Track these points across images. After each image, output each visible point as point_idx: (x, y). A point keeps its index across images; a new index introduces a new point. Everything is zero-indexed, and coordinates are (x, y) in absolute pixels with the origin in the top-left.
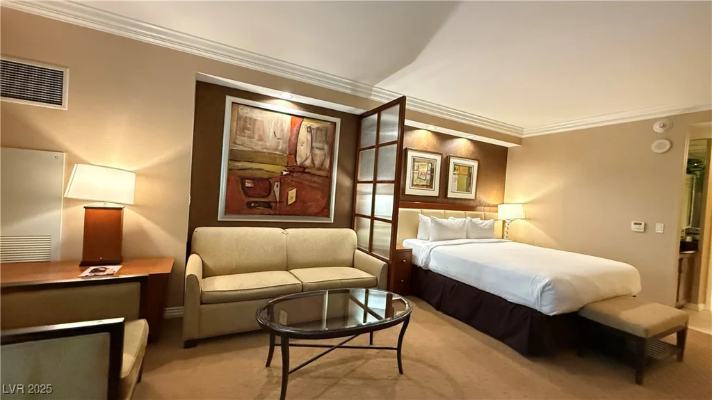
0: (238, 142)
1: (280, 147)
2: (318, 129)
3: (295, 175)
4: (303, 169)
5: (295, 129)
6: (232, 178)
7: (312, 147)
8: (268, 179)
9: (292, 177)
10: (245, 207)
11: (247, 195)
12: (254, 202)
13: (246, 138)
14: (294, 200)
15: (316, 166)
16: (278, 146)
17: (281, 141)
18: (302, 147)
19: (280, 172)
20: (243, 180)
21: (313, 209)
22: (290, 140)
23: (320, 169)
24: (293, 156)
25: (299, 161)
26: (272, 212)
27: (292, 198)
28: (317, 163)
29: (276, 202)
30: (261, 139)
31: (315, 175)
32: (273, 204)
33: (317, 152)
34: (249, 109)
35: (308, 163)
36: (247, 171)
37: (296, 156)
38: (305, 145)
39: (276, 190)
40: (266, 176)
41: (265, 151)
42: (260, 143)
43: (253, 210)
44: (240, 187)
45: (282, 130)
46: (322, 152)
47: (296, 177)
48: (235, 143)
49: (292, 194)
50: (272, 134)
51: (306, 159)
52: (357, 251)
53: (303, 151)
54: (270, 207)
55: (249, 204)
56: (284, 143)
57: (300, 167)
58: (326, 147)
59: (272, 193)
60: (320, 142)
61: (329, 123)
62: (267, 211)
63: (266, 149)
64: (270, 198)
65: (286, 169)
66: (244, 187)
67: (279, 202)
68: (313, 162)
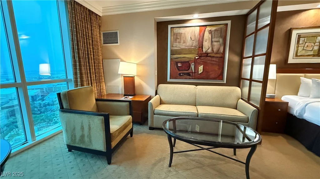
0: (174, 46)
1: (194, 45)
2: (215, 30)
3: (202, 58)
4: (207, 54)
5: (202, 33)
6: (172, 63)
7: (212, 42)
8: (188, 62)
9: (201, 59)
10: (178, 75)
11: (179, 70)
12: (183, 73)
13: (177, 43)
14: (202, 71)
15: (215, 52)
16: (193, 44)
17: (194, 42)
18: (206, 43)
19: (194, 57)
20: (177, 63)
21: (213, 76)
22: (199, 40)
23: (217, 53)
24: (201, 48)
25: (204, 50)
26: (191, 78)
27: (201, 70)
28: (215, 50)
29: (193, 73)
30: (184, 42)
31: (213, 57)
32: (191, 74)
33: (215, 44)
34: (178, 28)
35: (210, 51)
36: (179, 59)
37: (202, 48)
38: (208, 41)
39: (193, 67)
40: (187, 60)
41: (186, 48)
42: (184, 44)
43: (182, 77)
45: (195, 36)
46: (218, 43)
47: (202, 59)
48: (173, 47)
49: (201, 68)
50: (189, 38)
51: (209, 49)
52: (241, 100)
53: (207, 45)
54: (190, 75)
55: (180, 74)
56: (196, 42)
57: (205, 54)
58: (221, 40)
59: (190, 69)
60: (217, 38)
61: (223, 25)
62: (188, 77)
63: (187, 47)
64: (190, 71)
65: (197, 56)
66: (177, 66)
67: (194, 73)
68: (212, 50)
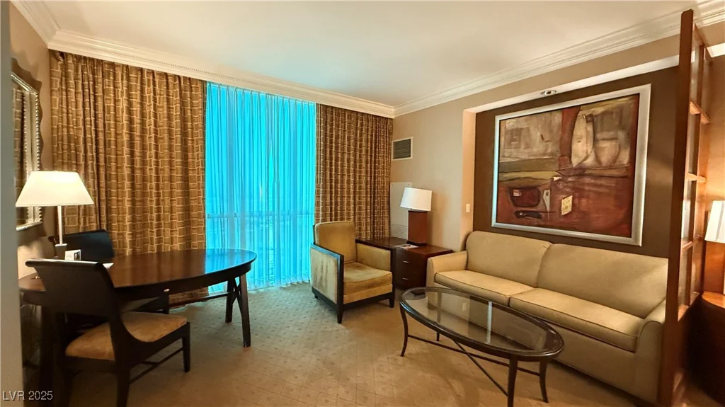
0: (506, 155)
1: (549, 150)
2: (604, 113)
3: (570, 179)
4: (581, 171)
5: (568, 125)
6: (501, 189)
7: (595, 141)
8: (535, 187)
9: (566, 182)
10: (514, 216)
11: (516, 205)
13: (512, 150)
14: (569, 209)
15: (604, 165)
16: (546, 150)
17: (550, 144)
18: (580, 144)
19: (550, 177)
20: (511, 190)
21: (600, 223)
22: (561, 139)
23: (610, 168)
24: (566, 158)
25: (575, 161)
26: (542, 223)
27: (566, 207)
28: (604, 160)
29: (546, 212)
30: (527, 147)
31: (601, 176)
32: (543, 215)
33: (605, 144)
34: (515, 121)
35: (590, 161)
36: (517, 181)
37: (570, 157)
38: (584, 140)
39: (546, 199)
40: (534, 184)
41: (532, 158)
42: (527, 151)
45: (551, 131)
46: (614, 143)
47: (570, 182)
48: (504, 157)
49: (567, 204)
50: (539, 139)
51: (587, 157)
53: (581, 149)
54: (539, 217)
55: (517, 213)
56: (554, 144)
57: (575, 169)
58: (621, 135)
59: (541, 202)
60: (609, 131)
61: (626, 99)
62: (536, 220)
63: (533, 155)
64: (539, 208)
65: (557, 174)
66: (512, 196)
67: (550, 212)
68: (597, 158)
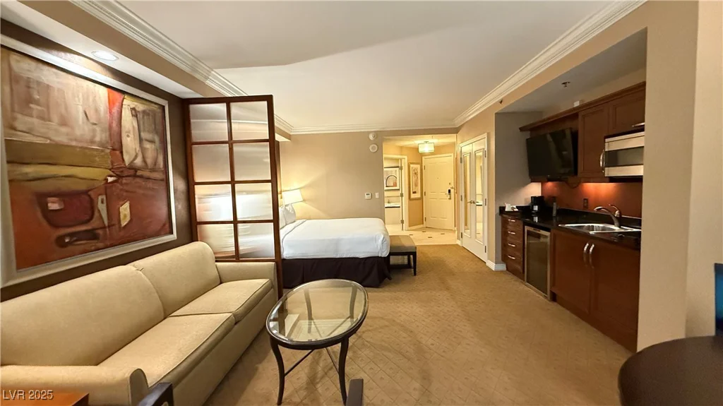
0: (20, 126)
1: (97, 139)
2: (144, 112)
3: (124, 181)
4: (133, 171)
5: (115, 110)
6: (19, 197)
7: (141, 140)
8: (86, 192)
9: (122, 184)
10: (55, 246)
11: (55, 226)
12: (71, 235)
13: (35, 120)
14: (128, 219)
15: (149, 167)
16: (94, 136)
17: (98, 129)
18: (129, 139)
19: (102, 178)
20: (42, 198)
21: (153, 228)
22: (110, 126)
23: (153, 170)
24: (118, 152)
25: (127, 159)
26: (100, 245)
27: (125, 216)
28: (149, 161)
29: (104, 228)
30: (64, 122)
31: (149, 178)
32: (100, 232)
33: (148, 145)
35: (139, 162)
36: (50, 181)
37: (122, 152)
38: (131, 135)
39: (102, 207)
40: (82, 187)
41: (74, 144)
42: (64, 130)
43: (70, 248)
44: (39, 215)
45: (97, 111)
46: (153, 145)
47: (126, 184)
48: (15, 129)
49: (125, 209)
50: (81, 116)
51: (136, 157)
53: (130, 143)
54: (95, 237)
56: (102, 131)
57: (129, 169)
58: (157, 139)
59: (96, 214)
60: (149, 132)
61: (156, 106)
62: (94, 243)
63: (76, 140)
64: (94, 223)
65: (112, 173)
67: (109, 226)
68: (144, 160)
